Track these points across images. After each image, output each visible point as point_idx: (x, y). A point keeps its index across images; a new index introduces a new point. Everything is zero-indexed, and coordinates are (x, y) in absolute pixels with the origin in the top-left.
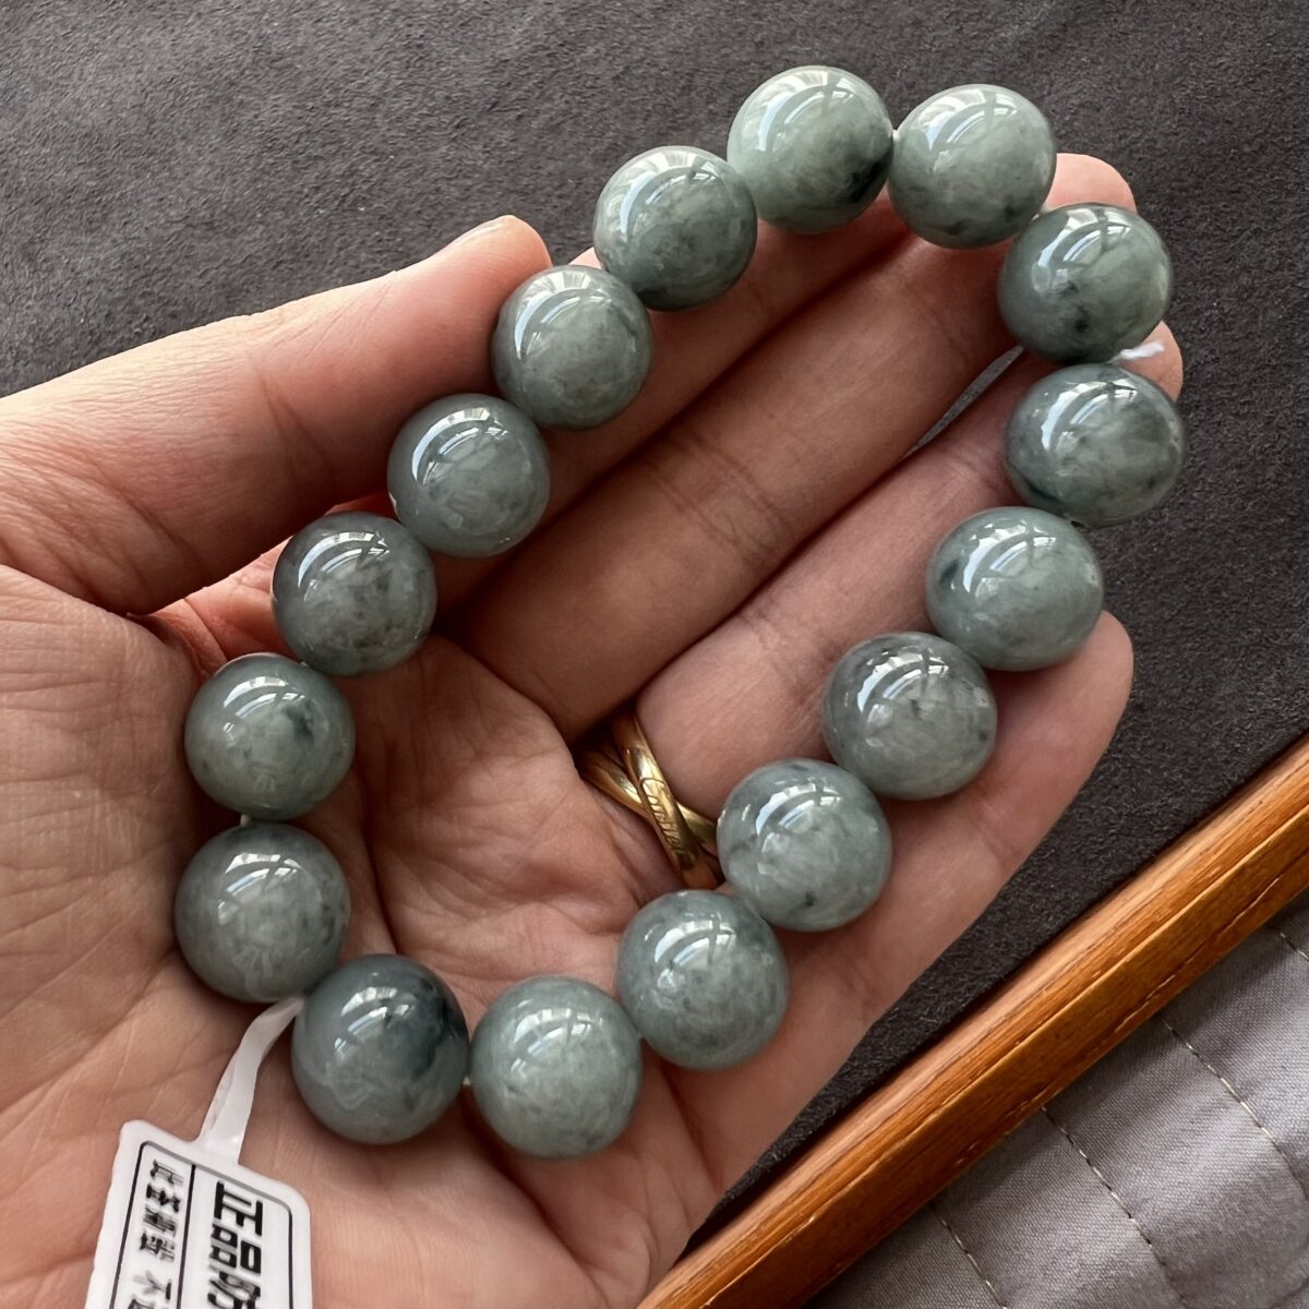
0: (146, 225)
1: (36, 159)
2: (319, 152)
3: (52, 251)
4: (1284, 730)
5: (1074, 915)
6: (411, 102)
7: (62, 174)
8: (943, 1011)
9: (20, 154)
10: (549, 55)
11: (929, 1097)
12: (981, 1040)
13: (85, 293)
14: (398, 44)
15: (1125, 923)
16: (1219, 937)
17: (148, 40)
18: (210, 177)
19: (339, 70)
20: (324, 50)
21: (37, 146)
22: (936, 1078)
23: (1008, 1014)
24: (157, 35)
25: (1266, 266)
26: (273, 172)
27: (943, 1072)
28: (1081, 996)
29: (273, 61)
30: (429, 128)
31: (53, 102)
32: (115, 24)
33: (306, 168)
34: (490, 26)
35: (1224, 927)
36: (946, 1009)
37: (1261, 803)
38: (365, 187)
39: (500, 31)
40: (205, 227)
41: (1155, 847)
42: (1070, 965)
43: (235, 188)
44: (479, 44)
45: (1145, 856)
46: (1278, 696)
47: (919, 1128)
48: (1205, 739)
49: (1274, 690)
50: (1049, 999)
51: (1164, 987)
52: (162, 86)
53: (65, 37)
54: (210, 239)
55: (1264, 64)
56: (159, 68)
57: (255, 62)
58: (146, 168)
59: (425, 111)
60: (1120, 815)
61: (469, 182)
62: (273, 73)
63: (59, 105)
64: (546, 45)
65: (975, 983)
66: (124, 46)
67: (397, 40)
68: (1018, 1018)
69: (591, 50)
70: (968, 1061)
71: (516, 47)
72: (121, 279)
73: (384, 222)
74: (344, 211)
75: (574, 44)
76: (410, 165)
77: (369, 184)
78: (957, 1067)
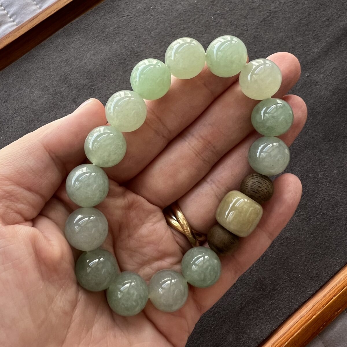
1: (75, 77)
11: (312, 312)
17: (103, 48)
23: (329, 290)
27: (314, 306)
29: (135, 54)
32: (94, 44)
36: (314, 290)
52: (107, 60)
53: (82, 47)
56: (106, 55)
58: (104, 80)
63: (81, 64)
65: (320, 283)
66: (97, 49)
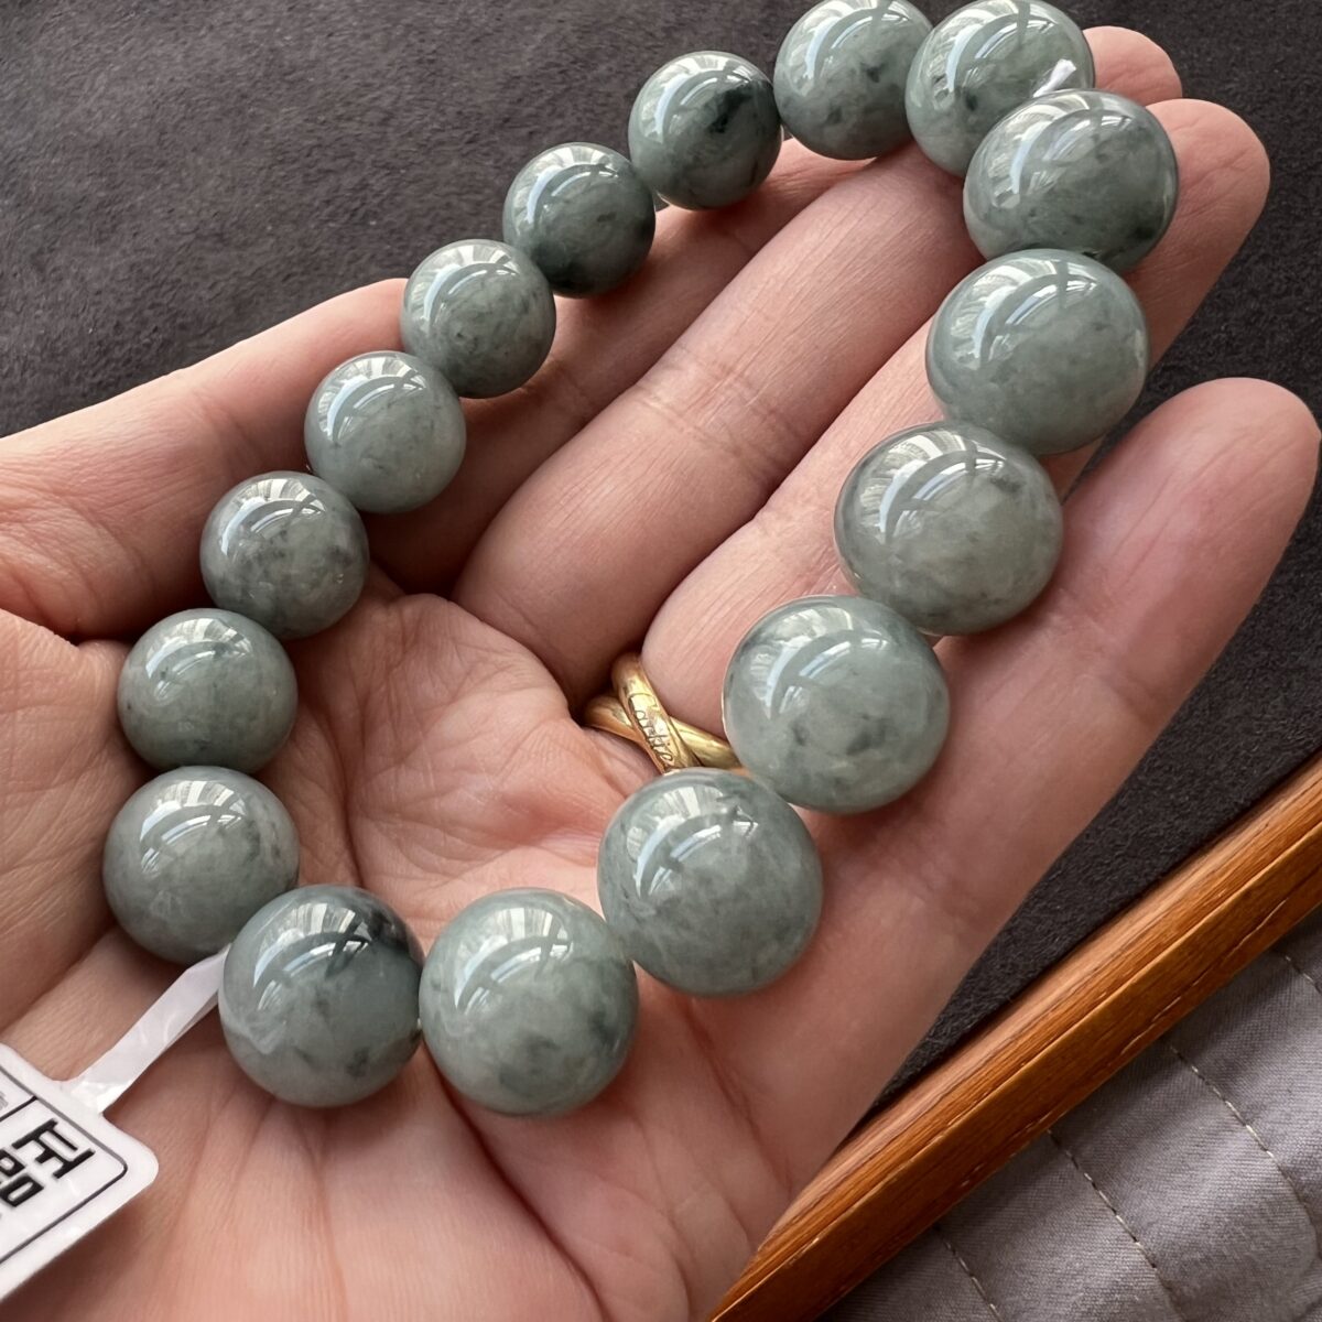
0: (157, 235)
1: (46, 169)
2: (330, 166)
3: (60, 260)
4: (1290, 753)
5: (1081, 937)
6: (423, 116)
7: (72, 184)
8: (949, 1031)
9: (30, 164)
10: (561, 72)
11: (934, 1119)
12: (987, 1061)
13: (94, 304)
14: (410, 59)
15: (1131, 945)
16: (1226, 960)
17: (159, 52)
18: (221, 189)
19: (351, 85)
20: (335, 65)
21: (47, 155)
22: (941, 1099)
23: (1014, 1036)
24: (169, 47)
25: (1274, 290)
26: (284, 185)
27: (947, 1095)
28: (1087, 1017)
29: (285, 74)
30: (441, 143)
31: (64, 112)
32: (127, 35)
33: (316, 181)
34: (503, 41)
35: (1230, 949)
36: (952, 1031)
37: (1267, 825)
38: (376, 201)
39: (512, 47)
40: (215, 239)
41: (1161, 869)
42: (1074, 989)
43: (246, 200)
44: (492, 60)
45: (1151, 879)
46: (1283, 719)
47: (923, 1150)
48: (1212, 762)
49: (1281, 713)
50: (1054, 1020)
51: (1170, 1009)
52: (173, 98)
53: (77, 48)
54: (218, 251)
55: (1272, 91)
56: (172, 80)
57: (266, 75)
58: (157, 178)
59: (436, 126)
60: (1126, 837)
61: (479, 198)
62: (285, 86)
63: (70, 115)
64: (558, 62)
65: (981, 1004)
66: (135, 57)
67: (411, 55)
68: (1025, 1039)
69: (602, 69)
70: (974, 1082)
71: (528, 64)
72: (131, 289)
73: (395, 236)
74: (356, 224)
75: (588, 61)
76: (421, 180)
77: (381, 198)
78: (962, 1089)
